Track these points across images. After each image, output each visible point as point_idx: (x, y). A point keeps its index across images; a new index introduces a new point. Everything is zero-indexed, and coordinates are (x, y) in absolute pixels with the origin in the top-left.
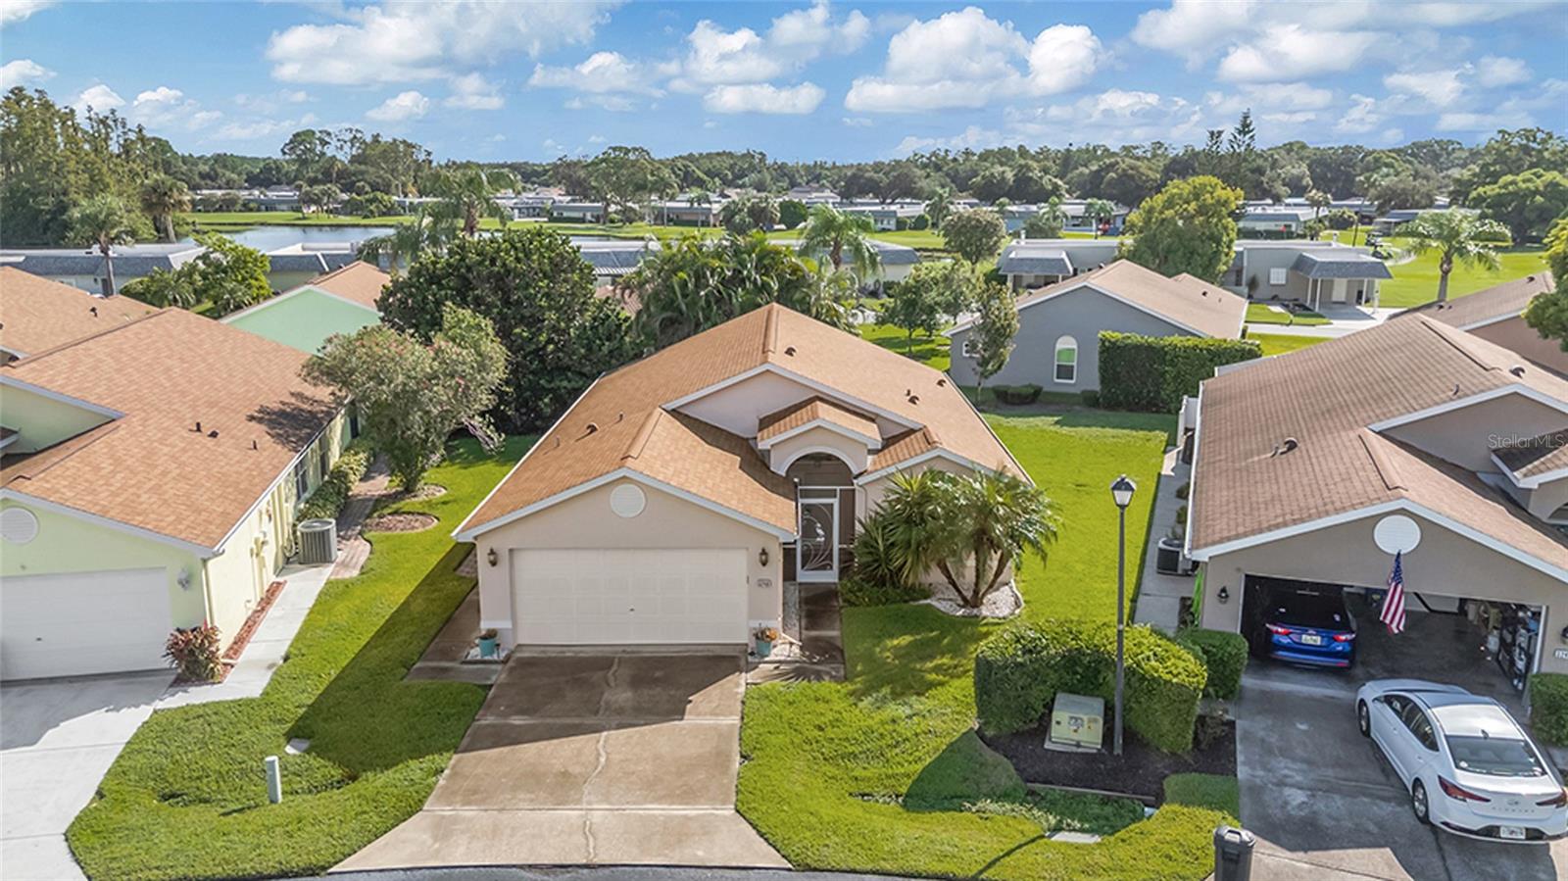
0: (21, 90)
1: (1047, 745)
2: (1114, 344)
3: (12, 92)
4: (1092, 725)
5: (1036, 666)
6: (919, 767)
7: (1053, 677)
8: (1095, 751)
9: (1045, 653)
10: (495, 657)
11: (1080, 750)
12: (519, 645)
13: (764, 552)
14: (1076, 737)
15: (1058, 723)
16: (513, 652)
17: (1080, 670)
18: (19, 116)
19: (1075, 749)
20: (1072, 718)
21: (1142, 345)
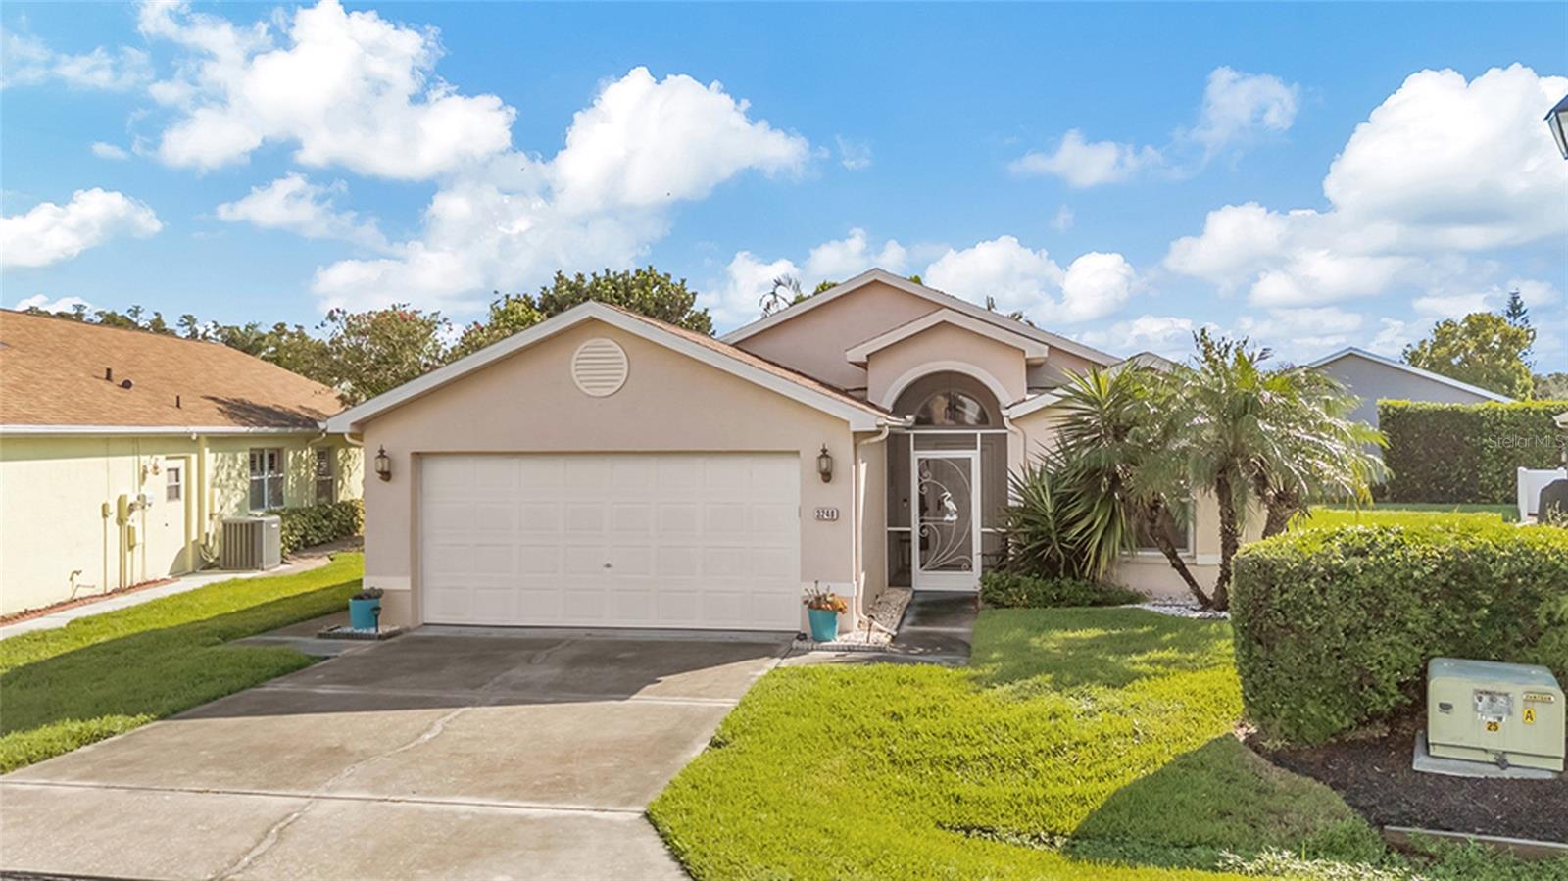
0: (283, 325)
1: (1421, 763)
2: (1402, 410)
3: (275, 328)
4: (1538, 709)
5: (1379, 580)
6: (1110, 786)
7: (1418, 617)
8: (1550, 776)
9: (1397, 553)
10: (373, 631)
11: (1507, 774)
12: (426, 624)
13: (825, 454)
14: (1495, 742)
15: (1445, 707)
16: (408, 630)
17: (1488, 599)
18: (278, 346)
19: (1494, 772)
20: (1480, 694)
21: (1443, 410)
